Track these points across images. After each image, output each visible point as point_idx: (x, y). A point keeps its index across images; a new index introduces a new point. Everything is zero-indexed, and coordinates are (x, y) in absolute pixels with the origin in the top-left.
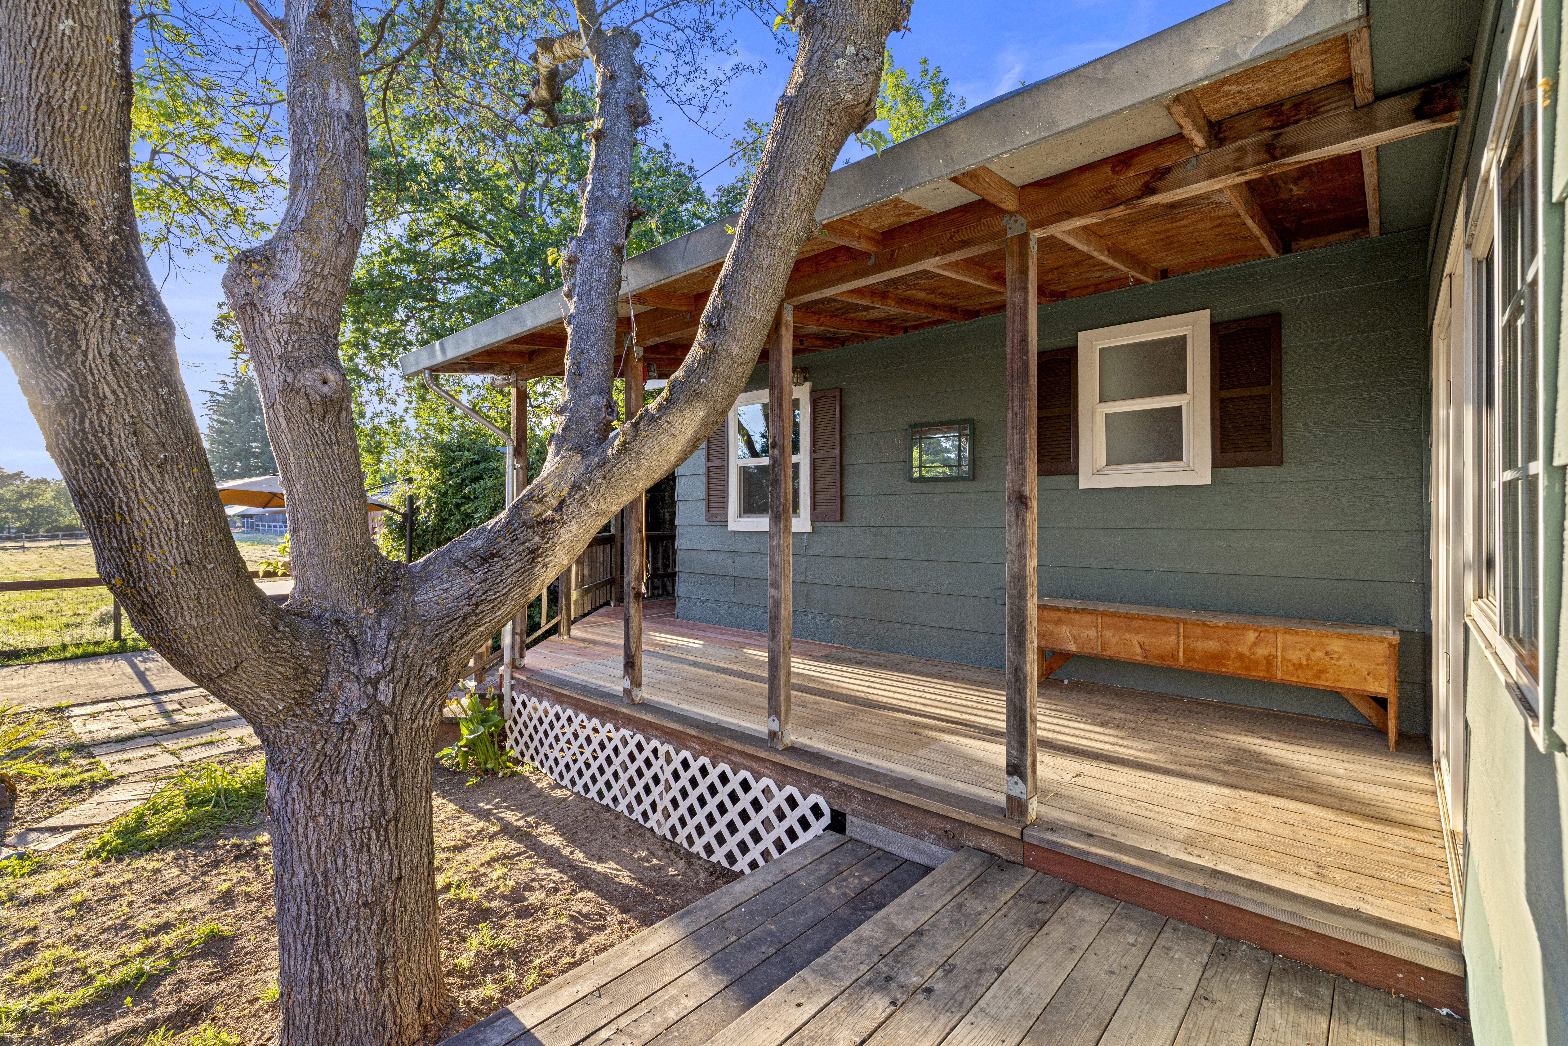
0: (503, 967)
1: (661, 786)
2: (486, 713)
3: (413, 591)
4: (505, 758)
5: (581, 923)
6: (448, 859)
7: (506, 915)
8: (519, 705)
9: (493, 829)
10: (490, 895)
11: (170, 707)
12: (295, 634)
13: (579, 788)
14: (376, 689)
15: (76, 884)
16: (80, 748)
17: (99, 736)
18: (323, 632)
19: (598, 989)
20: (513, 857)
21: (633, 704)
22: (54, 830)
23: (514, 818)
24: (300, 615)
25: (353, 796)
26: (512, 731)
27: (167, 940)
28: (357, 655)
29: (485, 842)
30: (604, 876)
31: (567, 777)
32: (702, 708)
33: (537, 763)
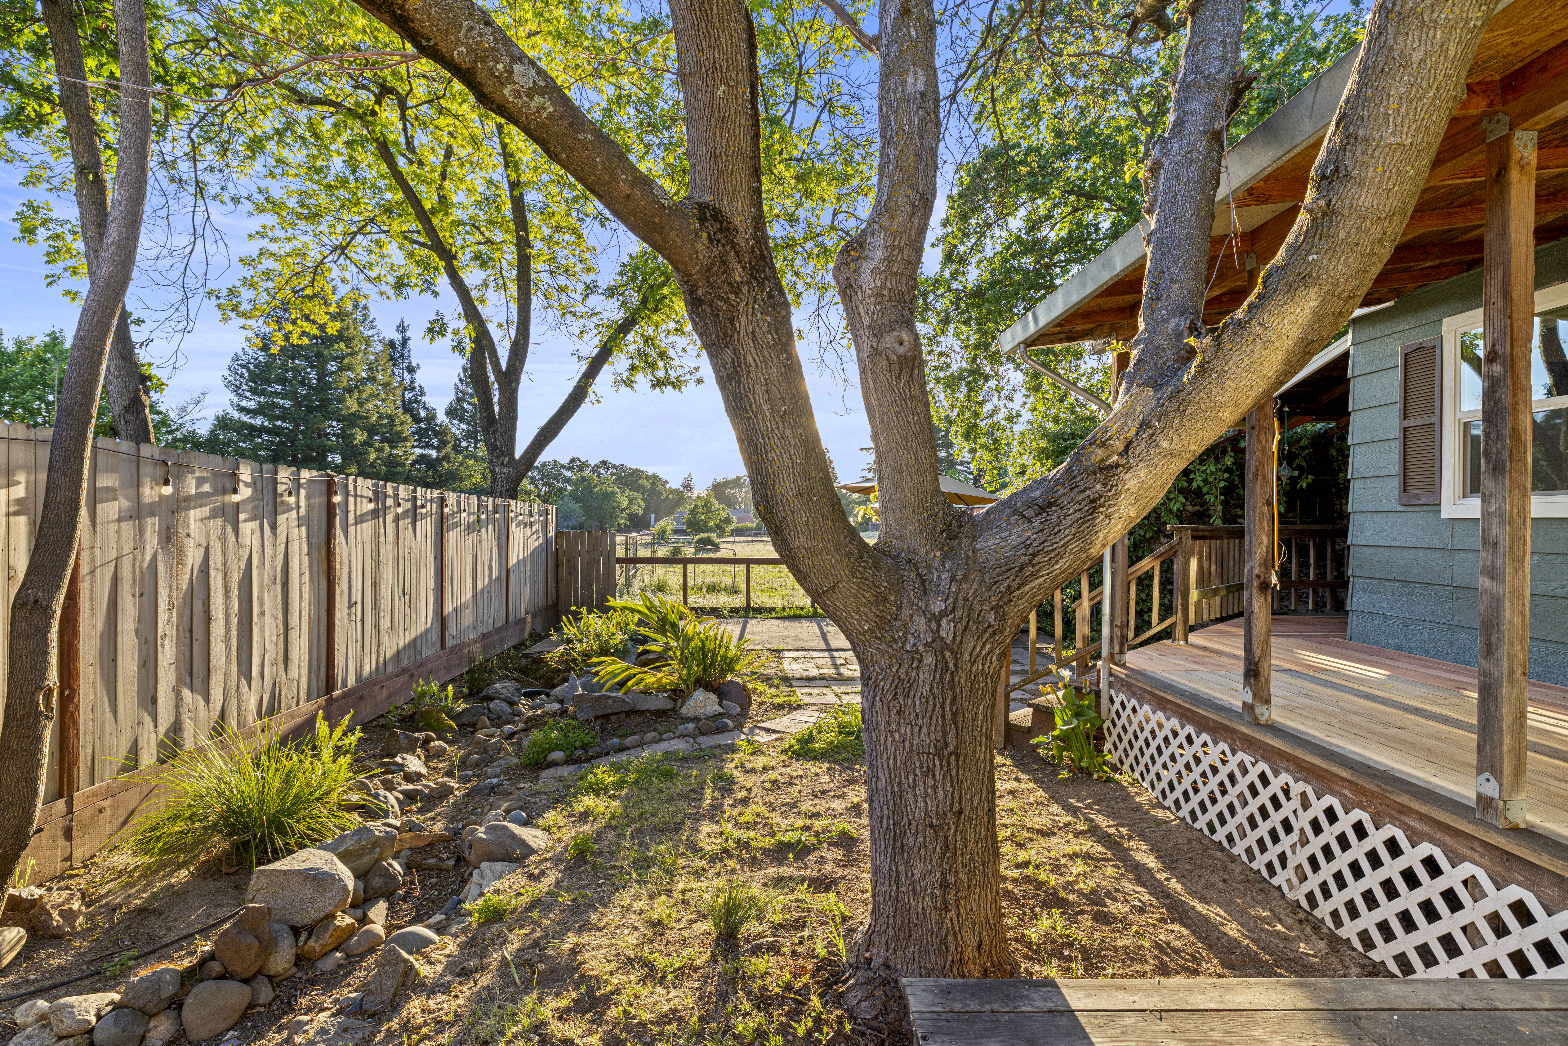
0: (1070, 959)
1: (1295, 837)
2: (1081, 706)
3: (975, 538)
4: (1100, 759)
5: (1168, 955)
6: (1031, 840)
7: (1082, 912)
8: (1117, 705)
9: (1081, 827)
10: (1068, 886)
11: (839, 661)
12: (876, 565)
13: (1184, 812)
14: (939, 626)
15: (773, 768)
16: (787, 680)
17: (797, 674)
18: (899, 569)
19: (1161, 1011)
20: (1097, 860)
21: (1255, 723)
22: (767, 730)
23: (1105, 824)
24: (883, 553)
25: (920, 722)
26: (1110, 734)
27: (818, 824)
28: (925, 592)
29: (1070, 836)
30: (1206, 918)
31: (1171, 798)
32: (1365, 748)
33: (1137, 775)
